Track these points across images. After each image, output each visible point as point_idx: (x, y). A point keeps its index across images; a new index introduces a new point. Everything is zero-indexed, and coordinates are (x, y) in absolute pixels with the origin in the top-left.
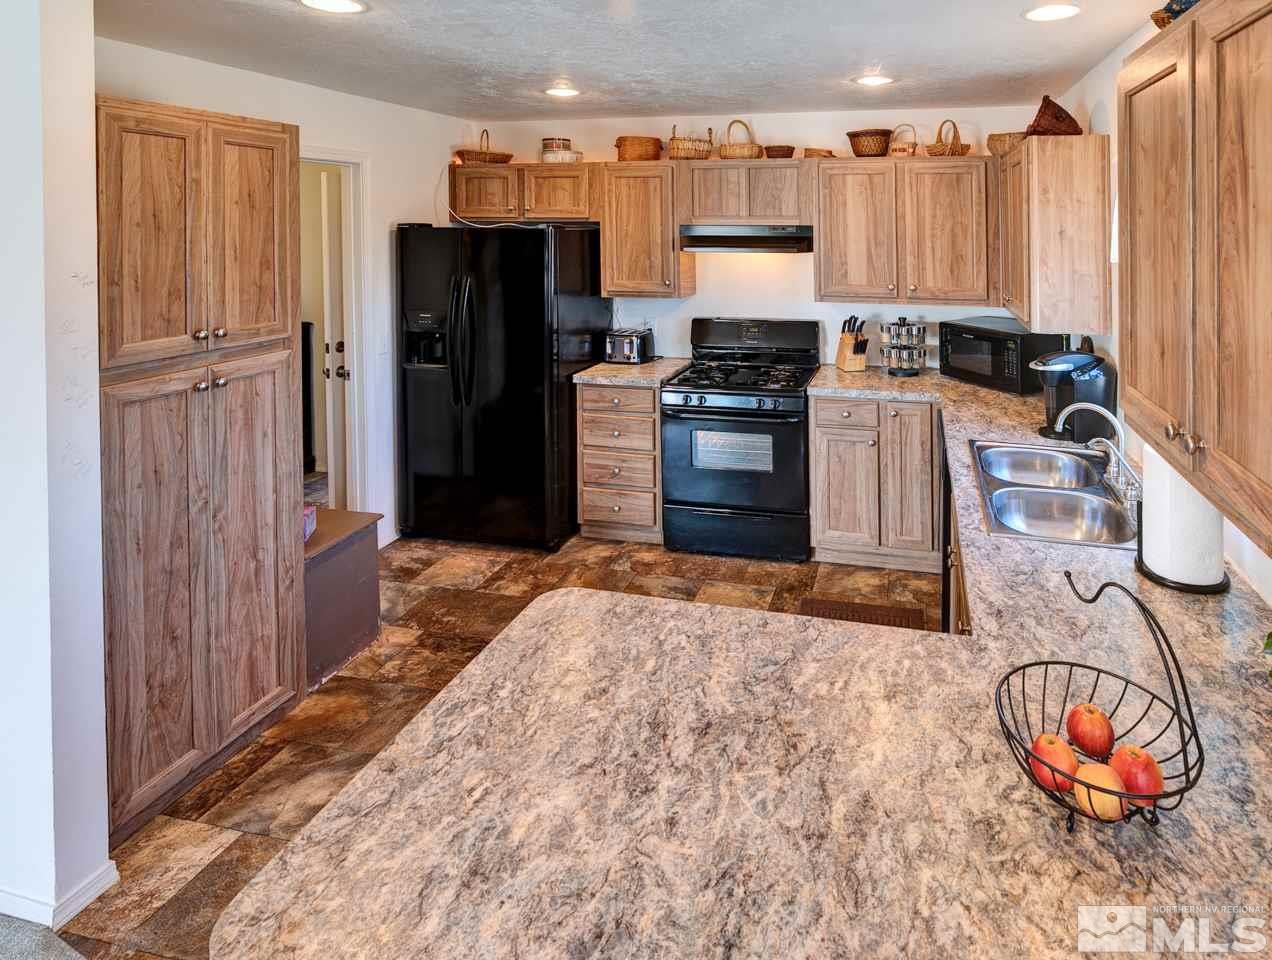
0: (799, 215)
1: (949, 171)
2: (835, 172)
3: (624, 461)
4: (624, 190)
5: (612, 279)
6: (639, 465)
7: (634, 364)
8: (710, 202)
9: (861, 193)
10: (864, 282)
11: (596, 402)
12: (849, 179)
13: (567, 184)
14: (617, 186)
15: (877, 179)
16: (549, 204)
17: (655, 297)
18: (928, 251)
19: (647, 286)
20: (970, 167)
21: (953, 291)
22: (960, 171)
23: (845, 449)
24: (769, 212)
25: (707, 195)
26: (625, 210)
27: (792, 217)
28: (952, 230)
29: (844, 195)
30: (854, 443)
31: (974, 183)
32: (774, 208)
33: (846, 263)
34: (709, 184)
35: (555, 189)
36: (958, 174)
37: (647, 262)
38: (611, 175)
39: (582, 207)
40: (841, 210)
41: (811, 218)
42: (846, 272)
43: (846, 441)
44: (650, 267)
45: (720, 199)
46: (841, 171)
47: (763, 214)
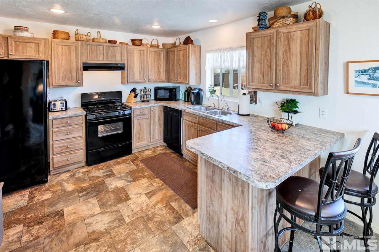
0: (121, 60)
1: (158, 51)
2: (132, 49)
3: (71, 142)
4: (60, 50)
5: (55, 81)
6: (78, 142)
7: (64, 110)
8: (93, 56)
9: (138, 55)
10: (139, 79)
11: (59, 124)
12: (135, 51)
13: (33, 45)
14: (57, 48)
15: (142, 52)
16: (23, 53)
17: (73, 87)
18: (153, 70)
19: (70, 83)
20: (162, 50)
21: (158, 80)
22: (160, 51)
23: (141, 121)
24: (113, 59)
25: (92, 54)
26: (61, 56)
27: (119, 61)
28: (158, 65)
29: (134, 56)
30: (143, 119)
31: (163, 54)
32: (114, 58)
33: (134, 74)
34: (93, 50)
35: (26, 47)
36: (159, 52)
37: (70, 75)
38: (54, 44)
39: (41, 55)
40: (133, 59)
41: (125, 62)
42: (134, 77)
43: (141, 119)
44: (71, 77)
45: (97, 55)
46: (133, 49)
47: (111, 60)
